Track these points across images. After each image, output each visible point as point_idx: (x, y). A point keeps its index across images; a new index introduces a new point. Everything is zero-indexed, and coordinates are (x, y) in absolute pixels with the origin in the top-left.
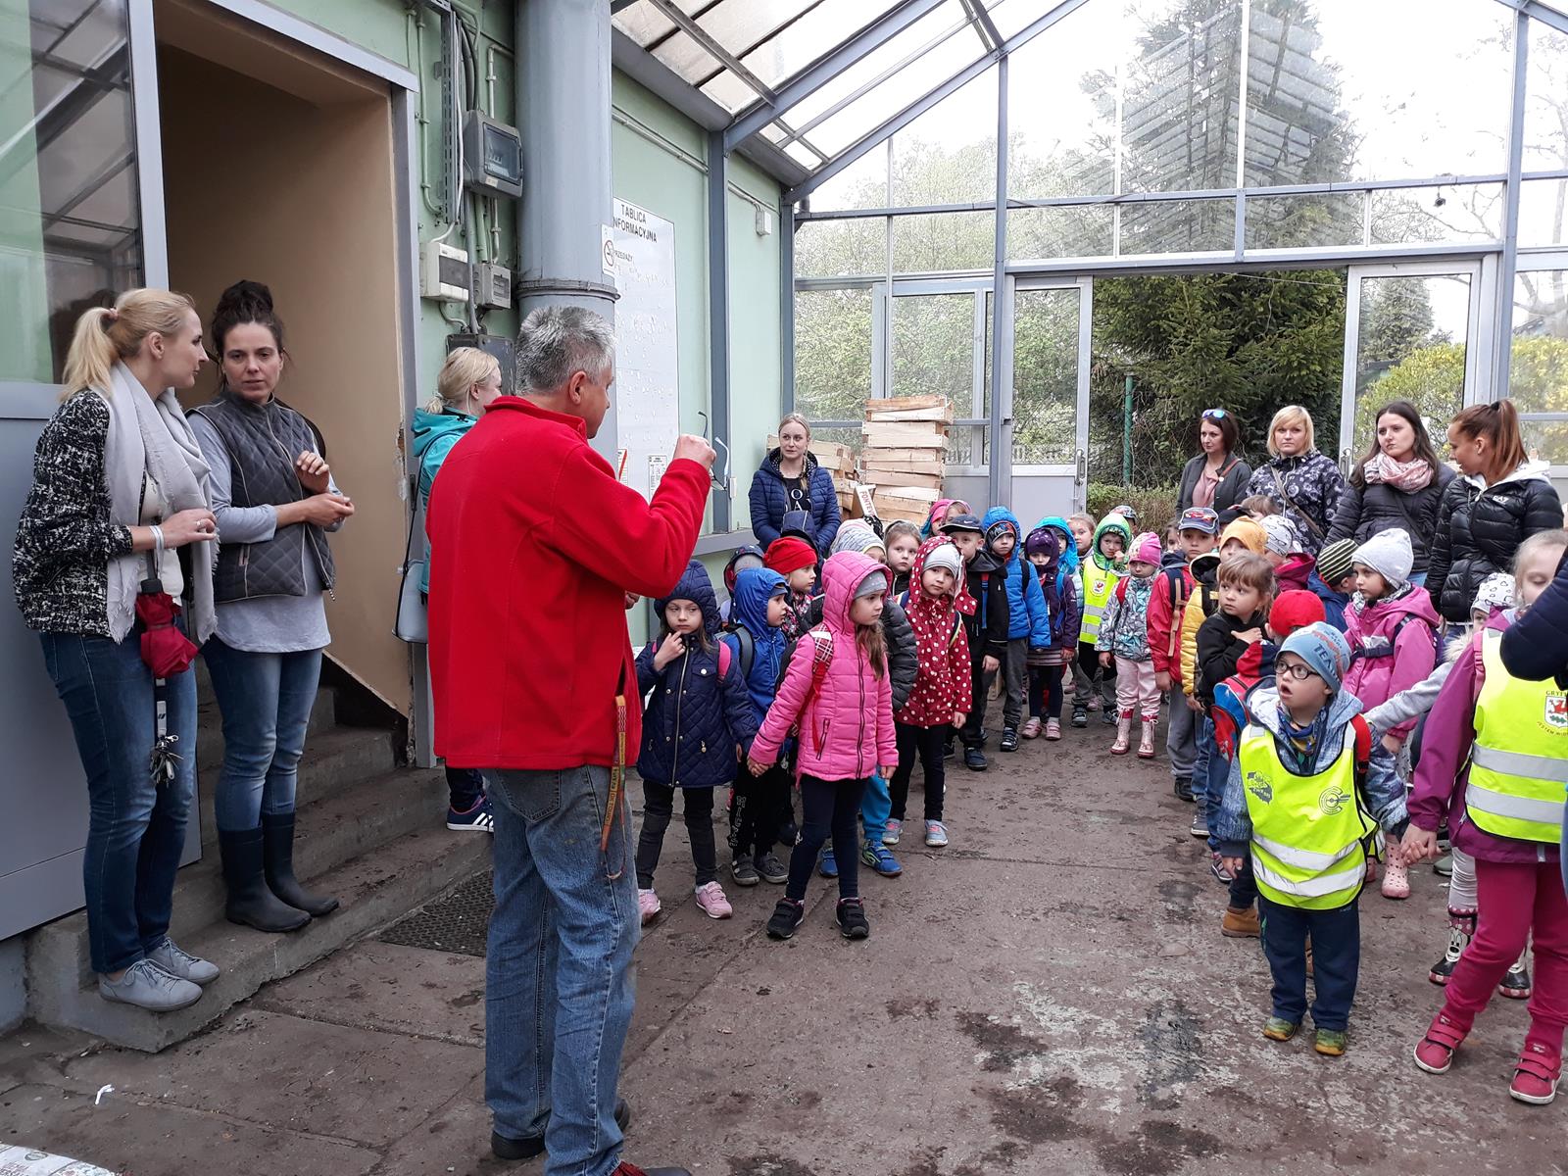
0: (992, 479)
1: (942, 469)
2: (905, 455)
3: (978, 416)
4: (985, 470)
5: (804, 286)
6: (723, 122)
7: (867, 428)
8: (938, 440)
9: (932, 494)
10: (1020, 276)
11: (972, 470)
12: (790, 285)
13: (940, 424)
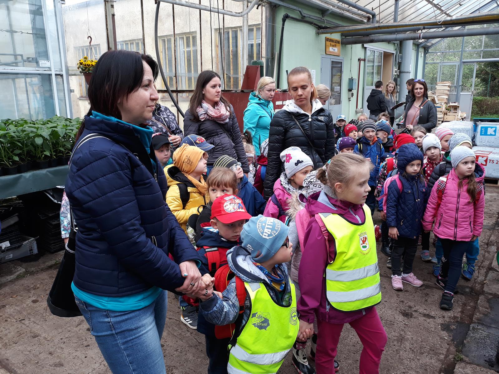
0: (457, 95)
1: (448, 93)
2: (443, 91)
3: (455, 85)
4: (456, 93)
5: (427, 63)
6: (419, 43)
7: (436, 87)
8: (449, 89)
9: (447, 97)
10: (464, 62)
11: (454, 93)
12: (425, 63)
13: (449, 86)
